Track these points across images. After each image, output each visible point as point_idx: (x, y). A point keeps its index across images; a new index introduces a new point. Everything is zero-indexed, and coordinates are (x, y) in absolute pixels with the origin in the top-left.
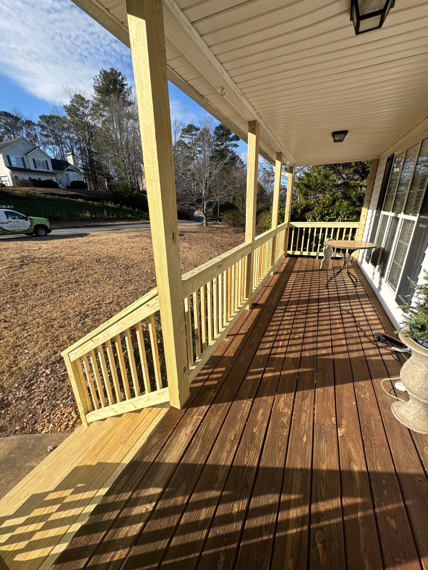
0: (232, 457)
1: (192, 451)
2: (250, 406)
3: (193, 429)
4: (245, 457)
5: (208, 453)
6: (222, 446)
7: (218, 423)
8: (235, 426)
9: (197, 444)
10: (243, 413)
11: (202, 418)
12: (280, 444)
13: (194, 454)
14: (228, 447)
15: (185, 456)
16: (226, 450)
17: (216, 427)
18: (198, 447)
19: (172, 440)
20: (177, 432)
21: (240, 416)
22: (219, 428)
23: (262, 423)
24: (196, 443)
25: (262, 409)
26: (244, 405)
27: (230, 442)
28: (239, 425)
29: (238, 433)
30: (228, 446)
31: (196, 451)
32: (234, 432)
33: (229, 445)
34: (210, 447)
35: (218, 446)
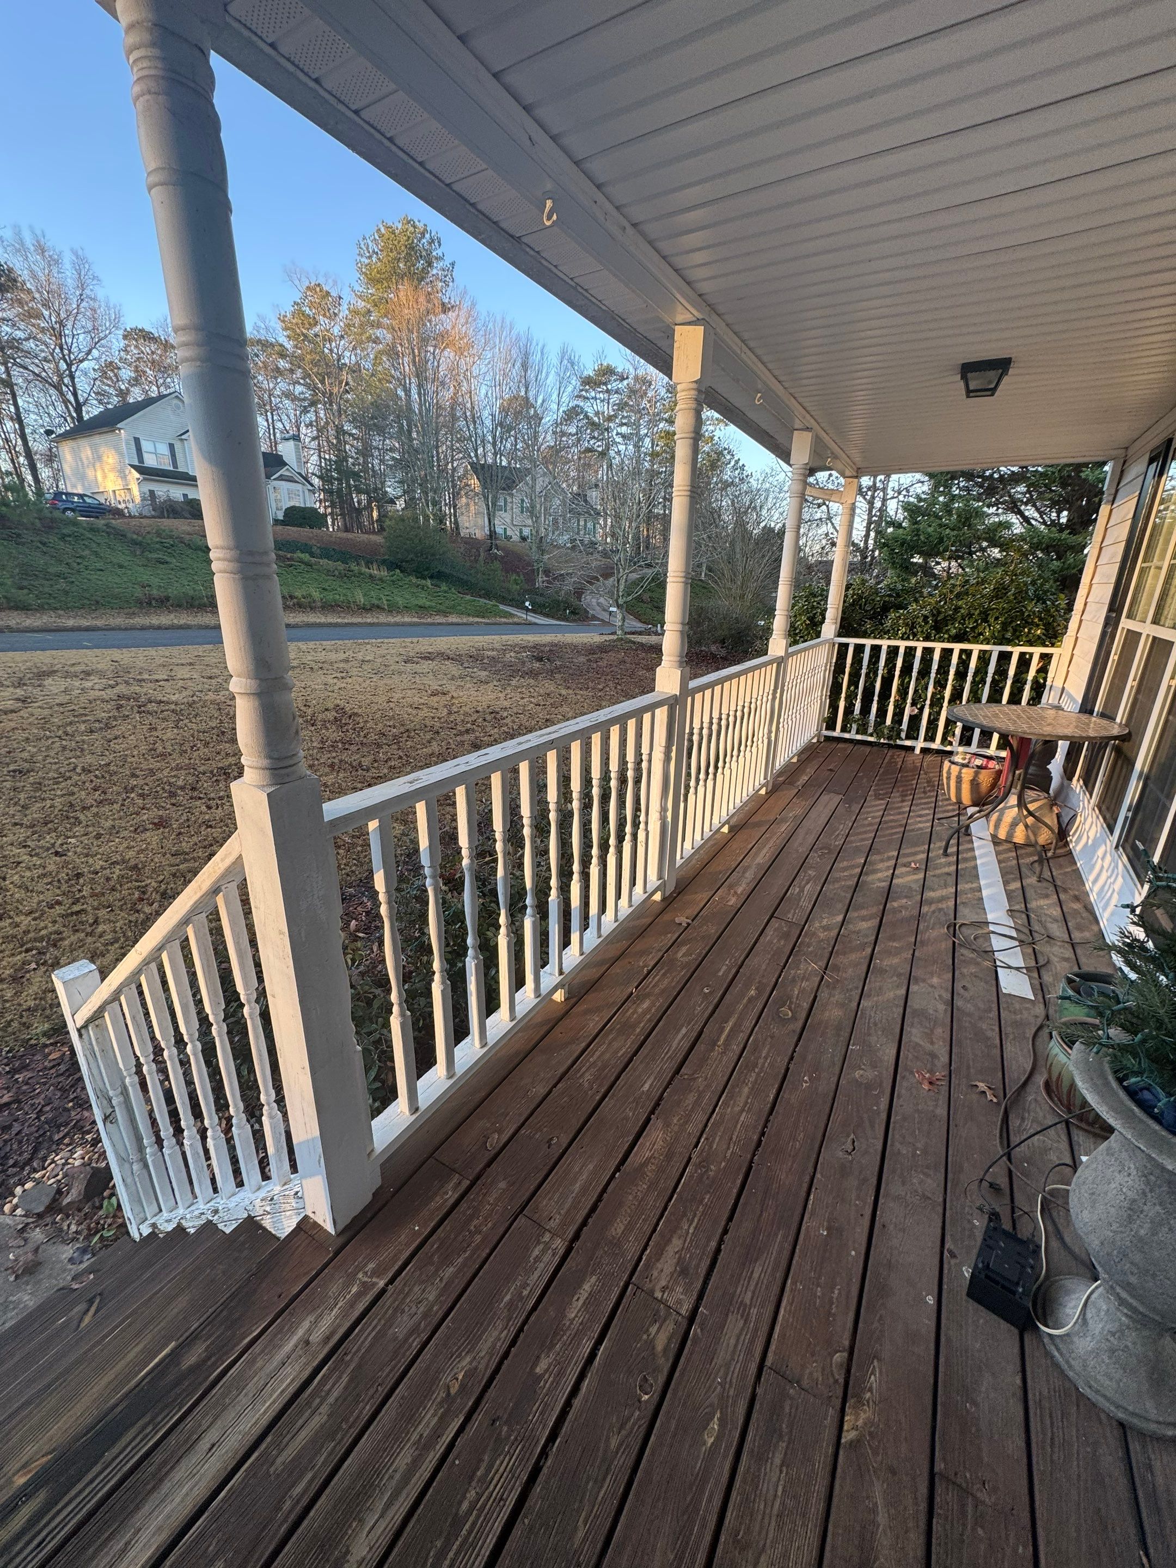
0: (427, 1475)
1: (301, 1422)
2: (557, 1259)
3: (339, 1326)
4: (471, 1478)
5: (348, 1440)
6: (409, 1417)
7: (425, 1316)
8: (480, 1337)
9: (330, 1390)
10: (524, 1286)
11: (382, 1283)
12: (614, 1443)
13: (303, 1434)
14: (428, 1423)
15: (269, 1439)
16: (415, 1437)
17: (414, 1331)
18: (324, 1409)
19: (253, 1361)
20: (280, 1330)
21: (508, 1297)
22: (424, 1337)
23: (579, 1335)
24: (327, 1387)
25: (594, 1279)
26: (536, 1252)
27: (441, 1404)
28: (495, 1333)
29: (481, 1366)
30: (429, 1418)
31: (316, 1422)
32: (468, 1359)
33: (434, 1415)
34: (368, 1410)
35: (394, 1413)
